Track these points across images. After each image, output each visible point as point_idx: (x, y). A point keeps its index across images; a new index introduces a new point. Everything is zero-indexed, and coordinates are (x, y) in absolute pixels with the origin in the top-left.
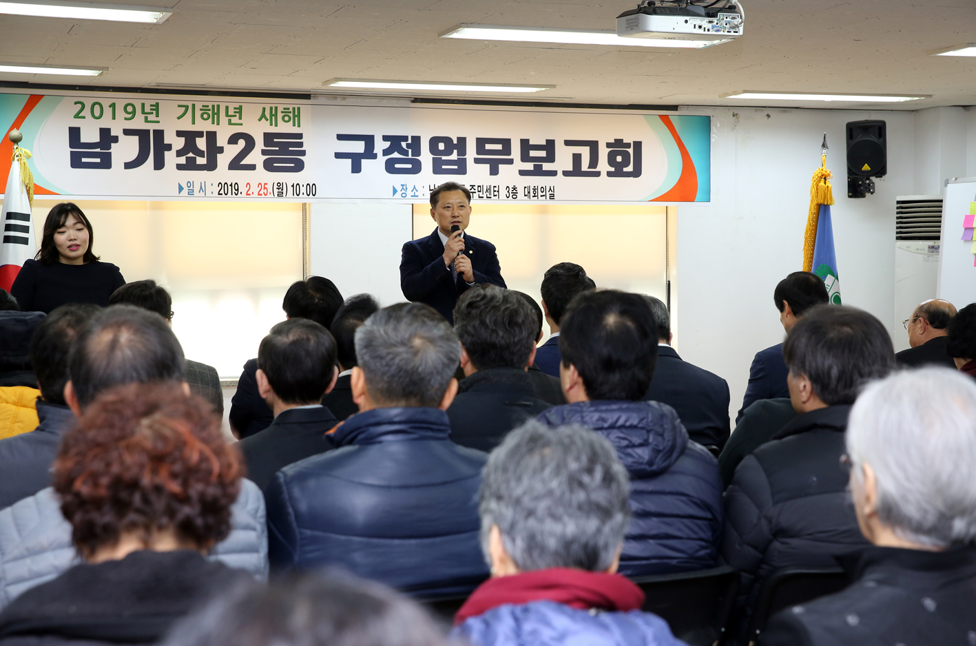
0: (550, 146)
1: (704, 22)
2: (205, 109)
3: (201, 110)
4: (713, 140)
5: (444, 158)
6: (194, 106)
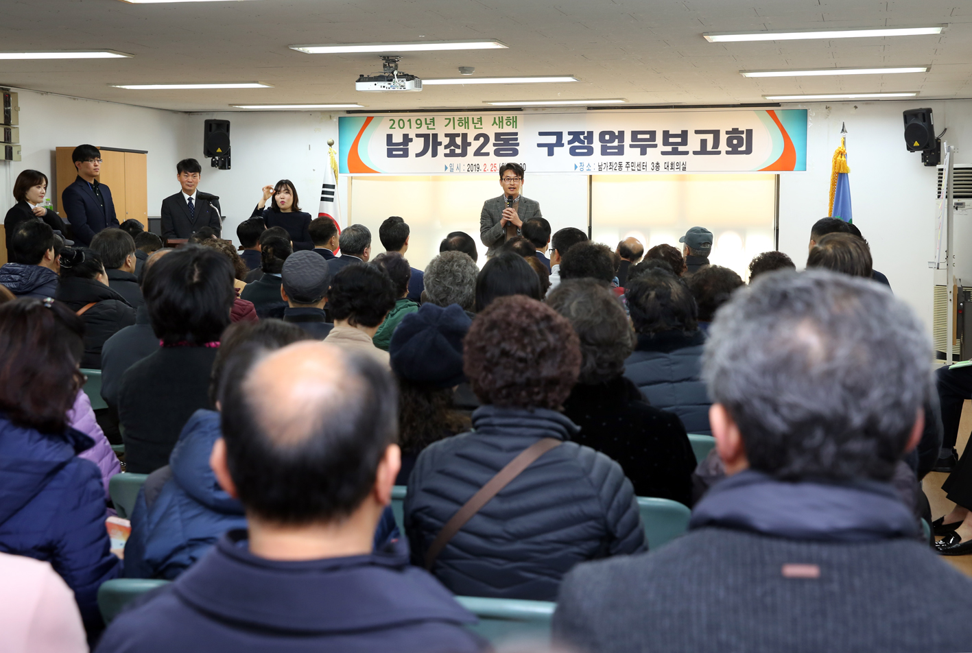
0: (684, 135)
1: (386, 84)
2: (460, 120)
3: (458, 120)
4: (809, 127)
5: (609, 145)
6: (454, 118)
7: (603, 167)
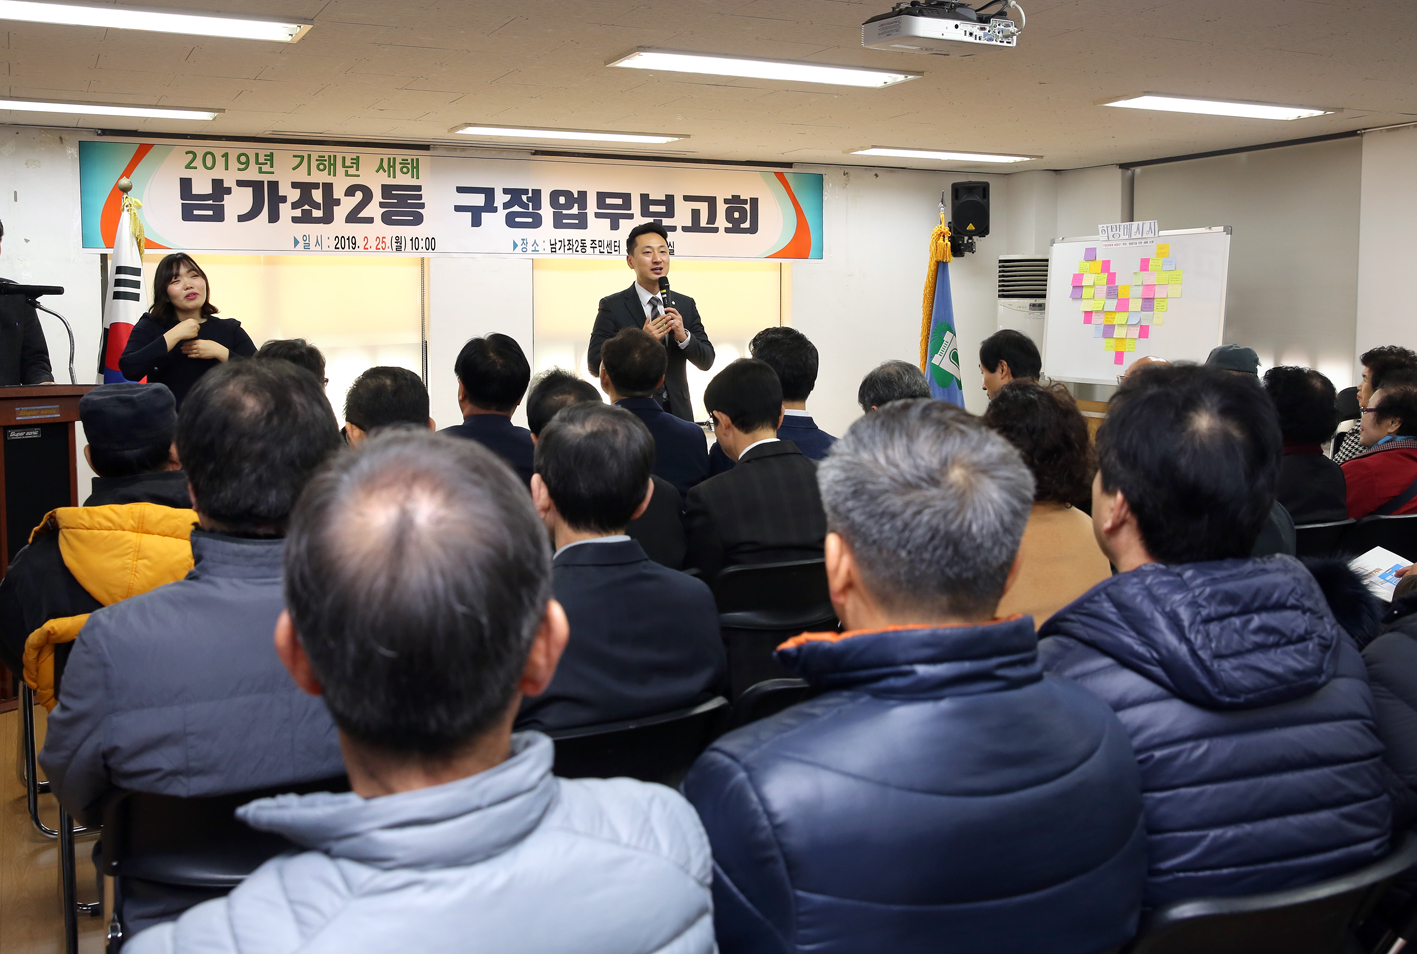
0: (669, 201)
1: (975, 28)
2: (321, 159)
3: (317, 160)
4: (825, 198)
5: (565, 212)
6: (309, 156)
7: (558, 246)
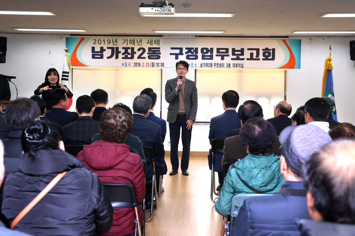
0: (242, 51)
1: (159, 9)
2: (130, 41)
3: (129, 41)
4: (302, 48)
5: (205, 54)
6: (127, 40)
7: (203, 65)
